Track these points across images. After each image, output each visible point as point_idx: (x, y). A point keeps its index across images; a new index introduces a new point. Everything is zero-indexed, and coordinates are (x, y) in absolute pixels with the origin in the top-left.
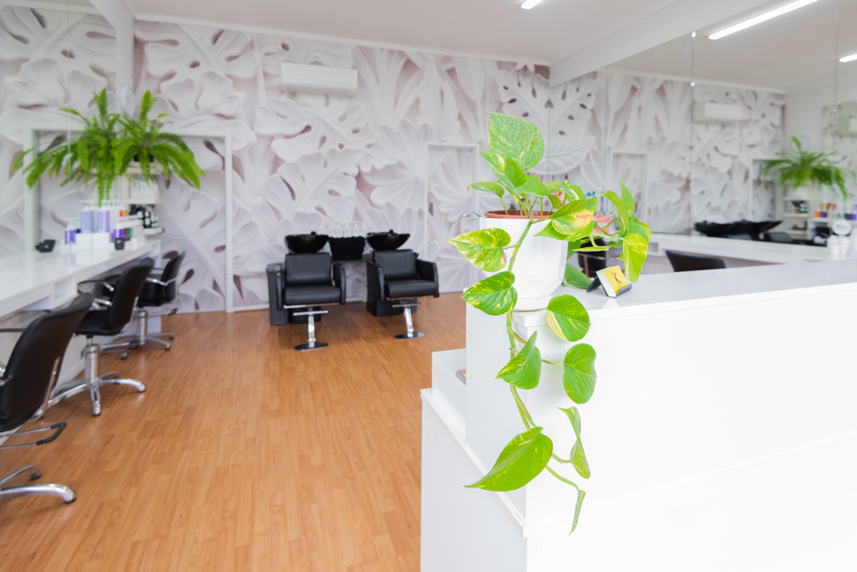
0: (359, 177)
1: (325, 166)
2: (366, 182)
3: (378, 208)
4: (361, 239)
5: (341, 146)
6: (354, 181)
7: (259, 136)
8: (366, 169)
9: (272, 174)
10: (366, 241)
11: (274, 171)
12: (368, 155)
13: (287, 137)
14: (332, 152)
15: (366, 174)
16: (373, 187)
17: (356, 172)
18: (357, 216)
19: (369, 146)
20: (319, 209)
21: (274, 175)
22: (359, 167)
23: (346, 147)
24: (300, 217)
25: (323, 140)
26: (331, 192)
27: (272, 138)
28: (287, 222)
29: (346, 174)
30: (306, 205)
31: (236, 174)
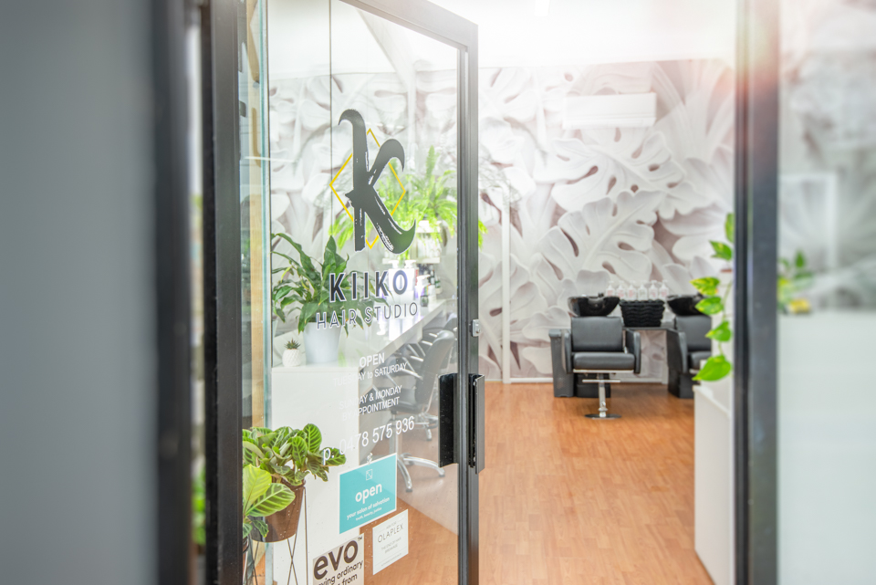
0: (658, 225)
1: (615, 213)
2: (667, 232)
3: (683, 264)
4: (661, 303)
5: (635, 188)
6: (651, 231)
7: (538, 184)
8: (667, 214)
9: (552, 226)
10: (666, 306)
11: (554, 222)
12: (669, 196)
13: (570, 182)
14: (624, 196)
15: (667, 221)
16: (677, 238)
17: (654, 218)
18: (655, 274)
19: (671, 186)
20: (606, 266)
21: (555, 228)
22: (657, 213)
23: (640, 189)
24: (585, 276)
25: (613, 182)
26: (622, 246)
27: (553, 185)
28: (568, 282)
29: (640, 222)
30: (590, 261)
31: (514, 229)
